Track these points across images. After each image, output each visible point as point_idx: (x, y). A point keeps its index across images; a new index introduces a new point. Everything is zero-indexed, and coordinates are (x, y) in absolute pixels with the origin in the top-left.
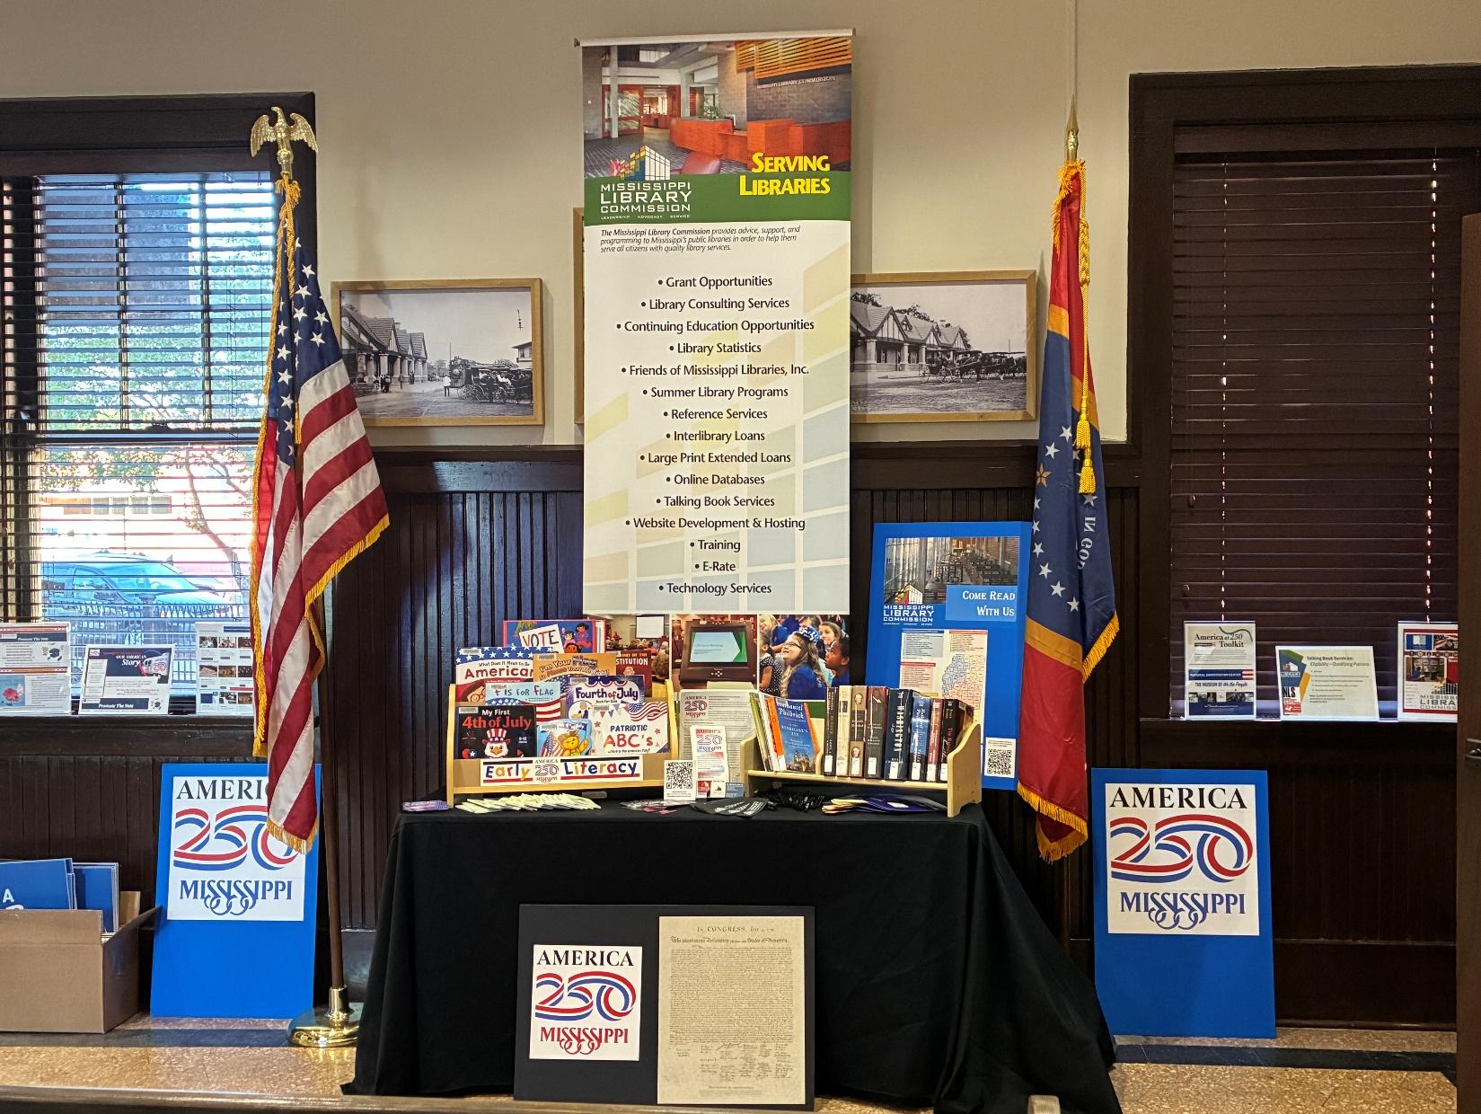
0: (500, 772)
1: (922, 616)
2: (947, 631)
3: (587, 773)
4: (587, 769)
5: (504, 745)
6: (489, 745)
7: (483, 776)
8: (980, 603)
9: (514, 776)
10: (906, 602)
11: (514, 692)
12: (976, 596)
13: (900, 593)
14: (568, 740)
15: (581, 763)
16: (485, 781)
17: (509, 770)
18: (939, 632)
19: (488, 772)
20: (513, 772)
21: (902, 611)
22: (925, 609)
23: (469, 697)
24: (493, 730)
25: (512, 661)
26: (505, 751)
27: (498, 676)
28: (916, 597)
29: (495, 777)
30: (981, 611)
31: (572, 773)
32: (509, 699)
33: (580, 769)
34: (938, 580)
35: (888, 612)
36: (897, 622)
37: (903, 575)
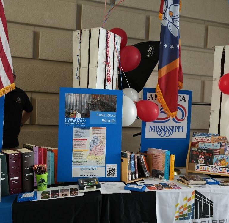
0: (201, 168)
1: (81, 122)
2: (91, 128)
3: (226, 172)
4: (226, 171)
5: (203, 160)
6: (199, 160)
7: (196, 168)
8: (103, 118)
9: (204, 169)
10: (74, 117)
11: (207, 145)
12: (102, 115)
13: (72, 114)
14: (223, 161)
15: (225, 168)
16: (196, 170)
17: (203, 167)
18: (88, 128)
19: (198, 167)
20: (205, 168)
21: (73, 120)
22: (82, 120)
23: (195, 146)
24: (201, 156)
25: (207, 137)
26: (204, 162)
27: (203, 141)
28: (78, 115)
29: (199, 169)
30: (103, 121)
31: (221, 171)
32: (205, 147)
33: (224, 170)
34: (87, 109)
35: (67, 121)
36: (71, 124)
37: (73, 107)
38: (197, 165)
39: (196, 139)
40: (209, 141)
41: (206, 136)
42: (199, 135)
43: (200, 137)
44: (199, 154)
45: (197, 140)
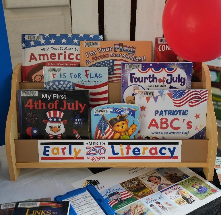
0: (55, 151)
3: (131, 154)
4: (131, 151)
5: (62, 125)
6: (48, 125)
7: (41, 154)
9: (67, 155)
11: (68, 75)
16: (43, 158)
17: (63, 150)
19: (45, 151)
20: (67, 151)
24: (52, 112)
25: (68, 46)
26: (63, 130)
27: (57, 60)
29: (51, 155)
31: (118, 154)
32: (64, 81)
33: (125, 151)
38: (42, 144)
39: (33, 57)
40: (75, 60)
41: (64, 44)
42: (43, 41)
43: (46, 47)
44: (47, 106)
45: (37, 57)
